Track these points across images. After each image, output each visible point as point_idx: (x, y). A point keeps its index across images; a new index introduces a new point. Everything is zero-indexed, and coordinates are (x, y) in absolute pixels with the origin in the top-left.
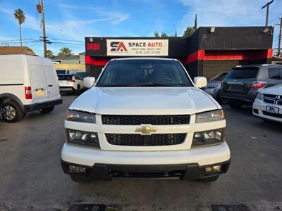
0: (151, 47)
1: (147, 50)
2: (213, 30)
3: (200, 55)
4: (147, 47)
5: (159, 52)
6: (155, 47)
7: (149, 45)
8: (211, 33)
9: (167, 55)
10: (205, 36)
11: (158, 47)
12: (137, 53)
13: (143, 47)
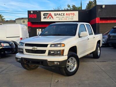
0: (68, 16)
1: (65, 18)
2: (104, 7)
3: (97, 20)
4: (65, 16)
5: (73, 19)
6: (70, 16)
7: (67, 14)
8: (103, 8)
9: (78, 20)
10: (99, 10)
11: (72, 16)
12: (59, 19)
13: (63, 16)
